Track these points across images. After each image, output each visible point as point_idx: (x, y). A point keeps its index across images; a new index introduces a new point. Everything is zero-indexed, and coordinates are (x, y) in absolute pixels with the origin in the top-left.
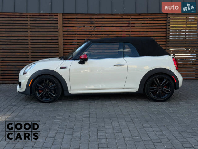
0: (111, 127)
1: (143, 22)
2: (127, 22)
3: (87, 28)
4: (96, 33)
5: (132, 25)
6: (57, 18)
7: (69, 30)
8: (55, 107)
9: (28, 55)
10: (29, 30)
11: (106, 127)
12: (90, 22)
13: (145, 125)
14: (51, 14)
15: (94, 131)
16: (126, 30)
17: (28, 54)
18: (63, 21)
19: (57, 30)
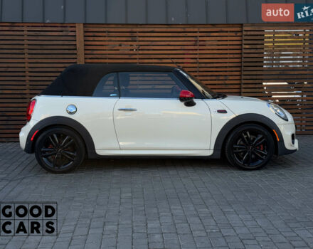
0: (170, 214)
1: (219, 38)
2: (193, 39)
3: (125, 48)
4: (141, 56)
5: (202, 43)
6: (75, 31)
7: (95, 52)
8: (72, 182)
9: (25, 94)
10: (25, 51)
11: (161, 214)
12: (130, 39)
13: (227, 210)
14: (63, 25)
15: (141, 221)
16: (191, 52)
17: (25, 92)
18: (85, 36)
19: (75, 52)
